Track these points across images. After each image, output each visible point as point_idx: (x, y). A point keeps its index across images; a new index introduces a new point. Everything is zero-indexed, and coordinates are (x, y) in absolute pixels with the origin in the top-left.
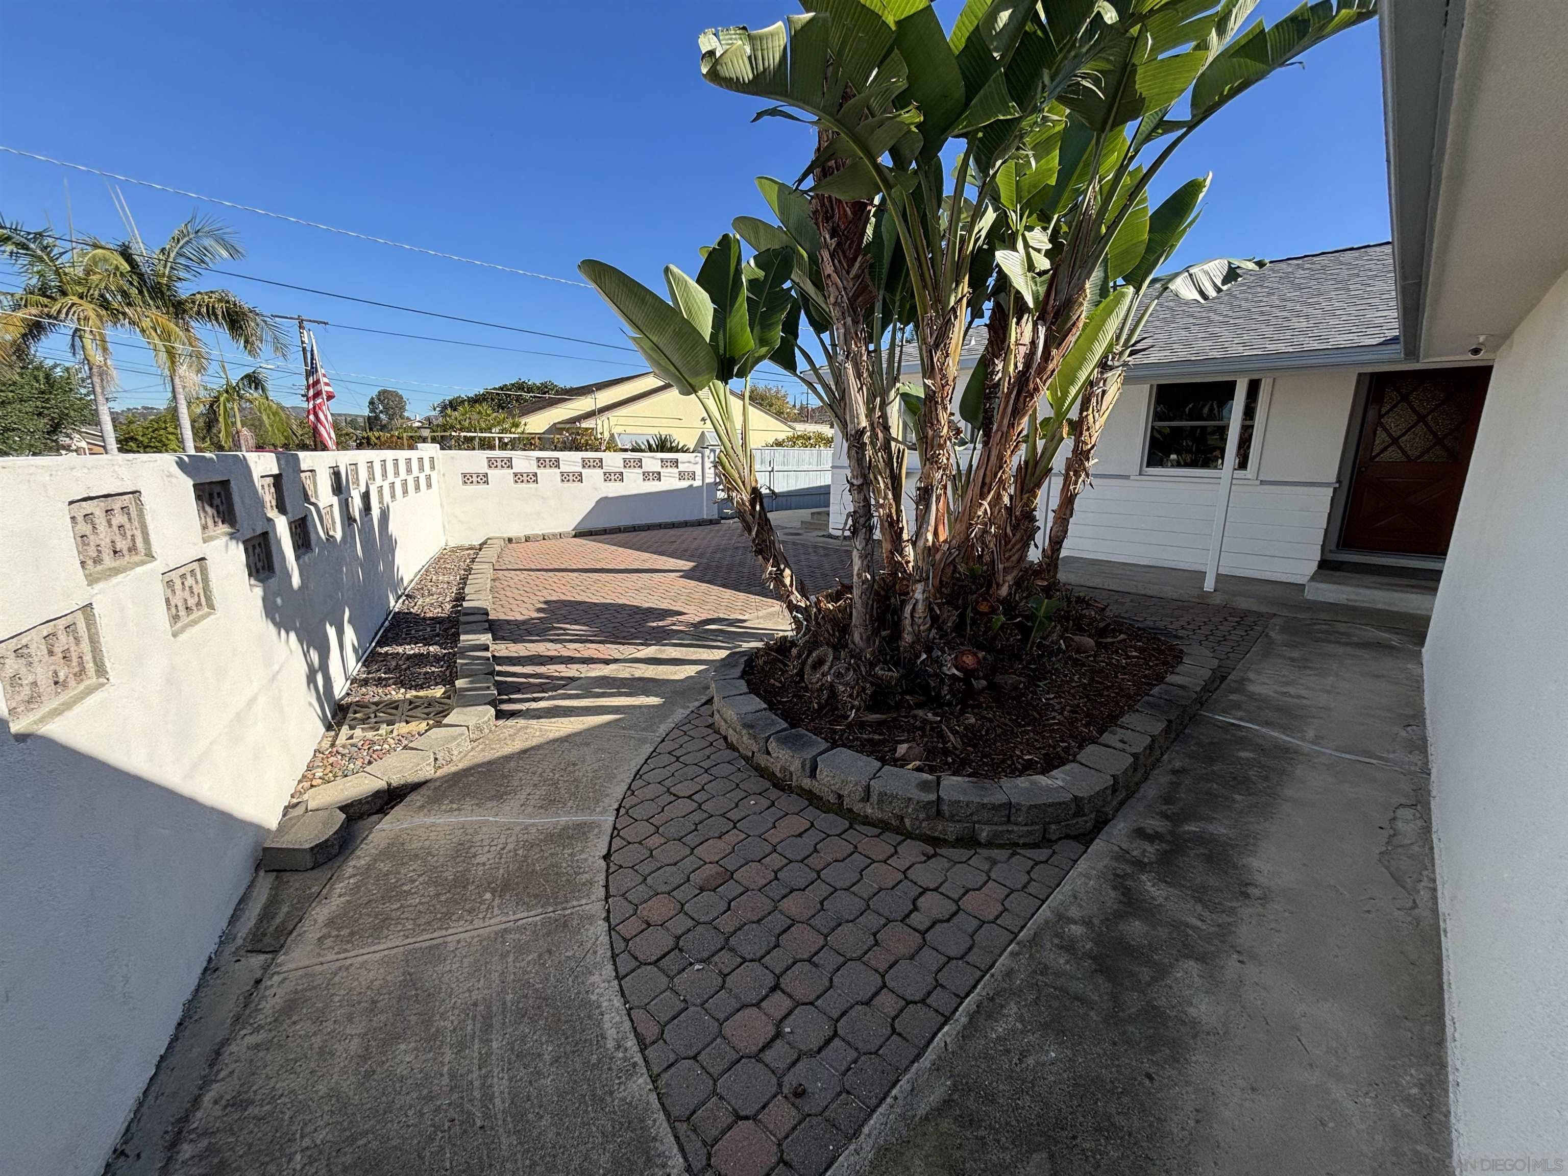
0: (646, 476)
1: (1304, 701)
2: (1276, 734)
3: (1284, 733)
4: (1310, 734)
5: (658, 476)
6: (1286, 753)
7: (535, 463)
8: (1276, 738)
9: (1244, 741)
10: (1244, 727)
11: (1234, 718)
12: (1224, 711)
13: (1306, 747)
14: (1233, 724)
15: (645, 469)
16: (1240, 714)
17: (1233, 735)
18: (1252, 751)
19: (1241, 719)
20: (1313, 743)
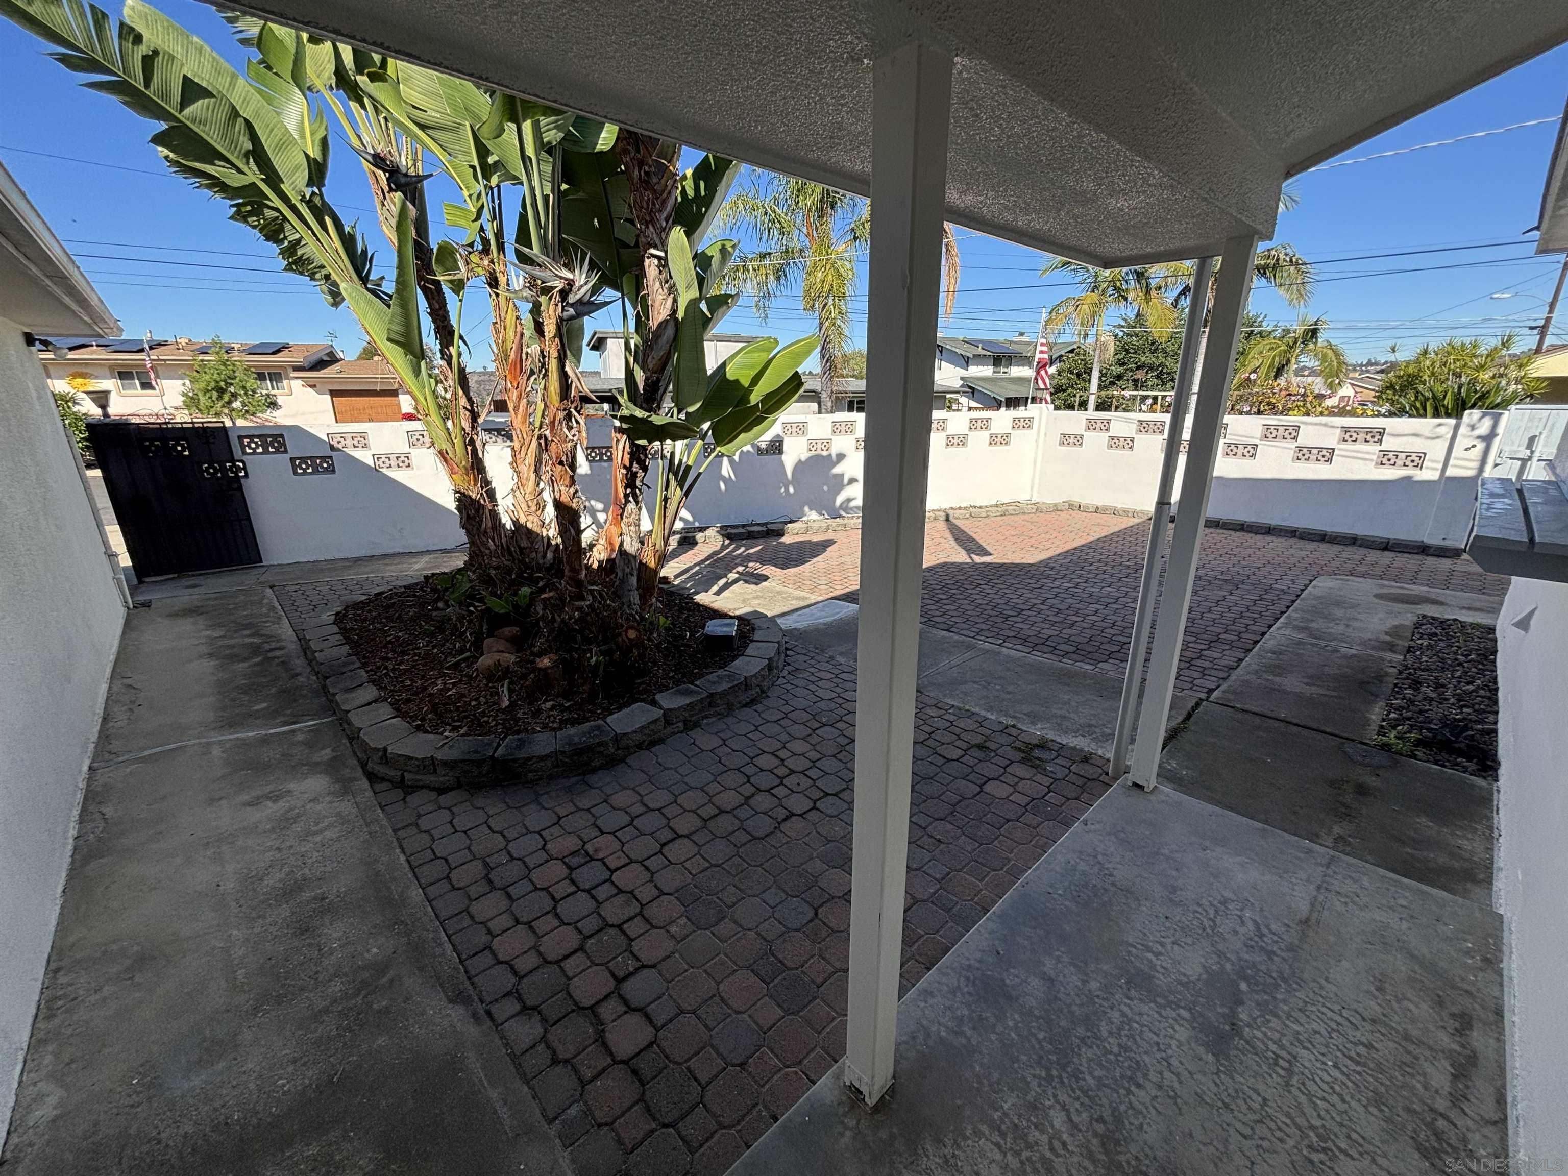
0: (1303, 453)
1: (245, 797)
2: (250, 734)
3: (242, 739)
4: (216, 752)
5: (1328, 455)
6: (231, 724)
7: (1134, 427)
8: (248, 731)
9: (271, 715)
10: (283, 726)
11: (300, 729)
12: (314, 731)
13: (216, 737)
14: (295, 723)
15: (1301, 441)
16: (300, 737)
17: (284, 715)
18: (257, 711)
19: (293, 731)
20: (209, 744)
